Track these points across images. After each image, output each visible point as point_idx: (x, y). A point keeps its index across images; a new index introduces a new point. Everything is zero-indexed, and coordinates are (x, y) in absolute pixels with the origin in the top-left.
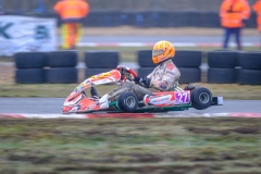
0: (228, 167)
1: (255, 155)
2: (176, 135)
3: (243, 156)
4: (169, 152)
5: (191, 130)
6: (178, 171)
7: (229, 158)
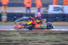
0: (30, 43)
1: (37, 40)
2: (17, 35)
3: (34, 40)
4: (15, 39)
5: (21, 33)
6: (17, 44)
7: (30, 41)
